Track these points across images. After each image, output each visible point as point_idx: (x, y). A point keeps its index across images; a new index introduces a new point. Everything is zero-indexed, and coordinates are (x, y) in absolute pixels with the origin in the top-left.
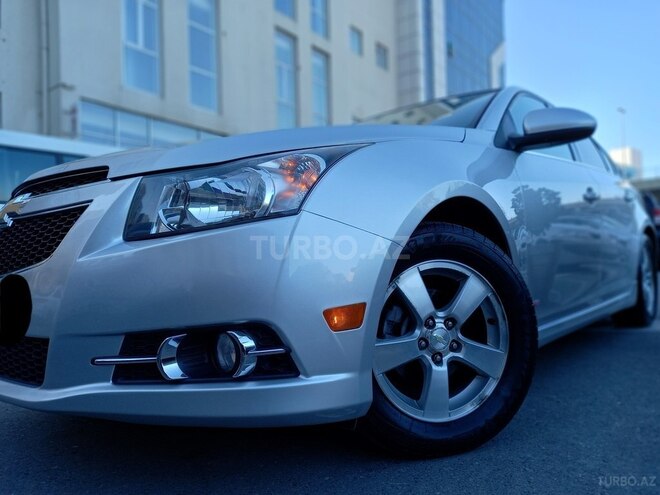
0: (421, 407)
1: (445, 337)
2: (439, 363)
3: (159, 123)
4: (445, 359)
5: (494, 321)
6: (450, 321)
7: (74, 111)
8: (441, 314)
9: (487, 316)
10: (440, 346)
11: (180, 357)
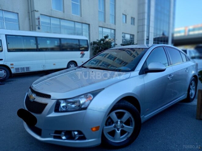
0: (114, 139)
1: (120, 125)
2: (118, 130)
3: (63, 20)
4: (120, 130)
5: (132, 121)
6: (121, 122)
7: (39, 19)
8: (119, 120)
9: (130, 120)
10: (119, 127)
11: (65, 135)
